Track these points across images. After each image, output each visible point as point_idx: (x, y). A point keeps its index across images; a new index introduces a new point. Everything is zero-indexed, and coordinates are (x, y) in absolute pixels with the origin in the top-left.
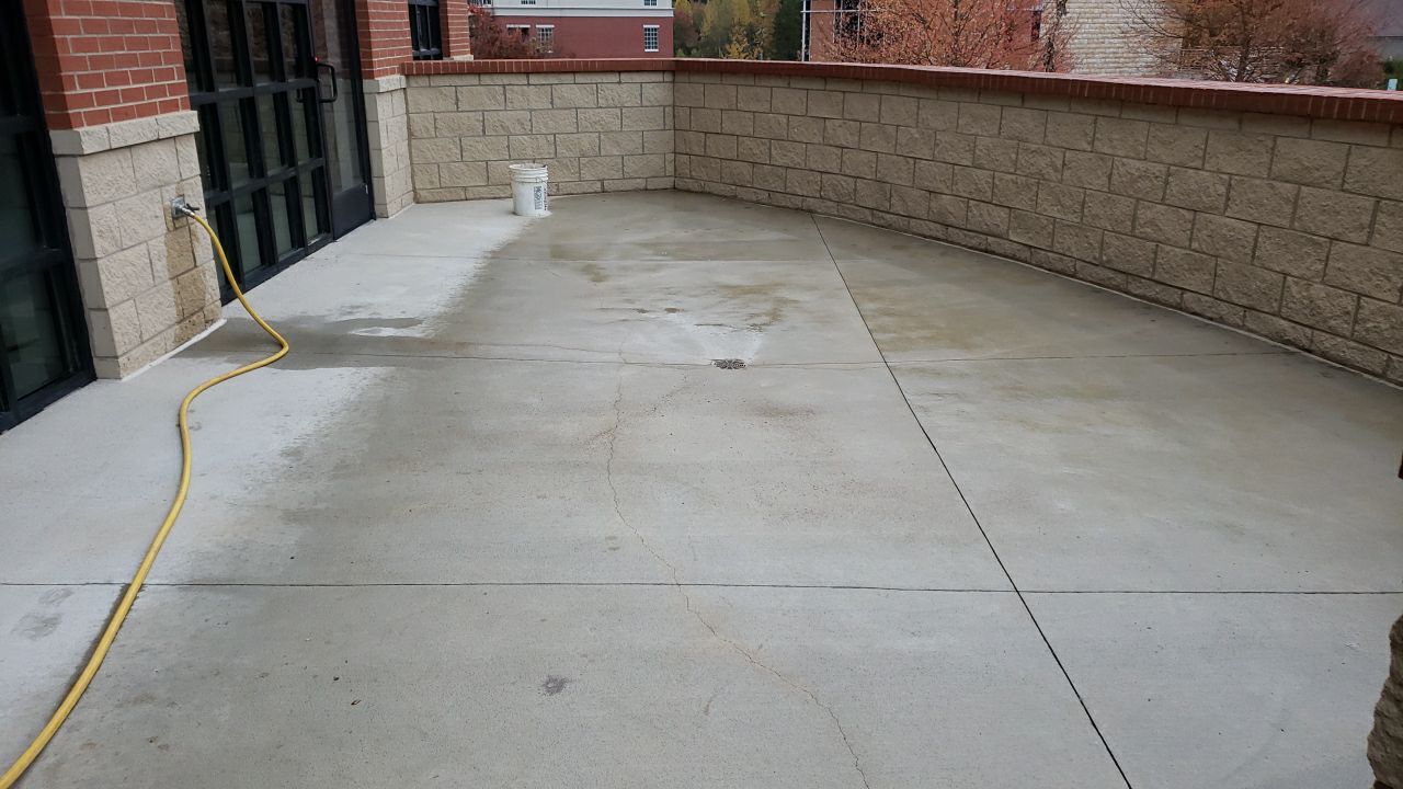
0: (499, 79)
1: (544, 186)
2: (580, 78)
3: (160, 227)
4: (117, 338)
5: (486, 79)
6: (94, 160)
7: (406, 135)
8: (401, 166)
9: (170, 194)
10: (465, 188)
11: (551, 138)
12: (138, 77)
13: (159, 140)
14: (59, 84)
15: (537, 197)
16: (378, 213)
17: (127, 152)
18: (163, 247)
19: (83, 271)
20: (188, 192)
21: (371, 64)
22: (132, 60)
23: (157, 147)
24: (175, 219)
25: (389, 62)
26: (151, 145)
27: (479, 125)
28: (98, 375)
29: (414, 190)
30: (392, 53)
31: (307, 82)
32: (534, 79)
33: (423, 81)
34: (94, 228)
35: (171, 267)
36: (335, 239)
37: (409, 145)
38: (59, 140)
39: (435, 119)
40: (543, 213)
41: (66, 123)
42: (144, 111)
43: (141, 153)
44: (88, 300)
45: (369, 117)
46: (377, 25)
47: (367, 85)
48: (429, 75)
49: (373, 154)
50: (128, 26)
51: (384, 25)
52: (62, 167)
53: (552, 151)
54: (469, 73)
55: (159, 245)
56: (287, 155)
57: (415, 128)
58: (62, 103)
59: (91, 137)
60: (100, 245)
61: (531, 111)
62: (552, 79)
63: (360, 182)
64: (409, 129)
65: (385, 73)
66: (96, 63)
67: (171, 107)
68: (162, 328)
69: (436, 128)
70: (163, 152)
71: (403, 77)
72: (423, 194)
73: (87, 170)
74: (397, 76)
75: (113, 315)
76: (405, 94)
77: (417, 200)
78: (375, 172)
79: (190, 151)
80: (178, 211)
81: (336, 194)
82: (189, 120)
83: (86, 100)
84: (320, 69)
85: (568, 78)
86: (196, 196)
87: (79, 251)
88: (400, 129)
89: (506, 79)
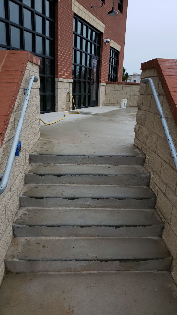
0: (122, 85)
1: (126, 103)
2: (136, 86)
3: (66, 94)
4: (59, 106)
5: (120, 85)
6: (60, 82)
7: (105, 94)
8: (103, 99)
9: (68, 90)
10: (113, 104)
11: (130, 96)
12: (67, 73)
13: (67, 82)
14: (57, 72)
15: (124, 104)
16: (98, 105)
17: (63, 83)
18: (66, 97)
19: (56, 96)
20: (70, 91)
21: (100, 80)
22: (66, 71)
23: (67, 83)
24: (68, 94)
25: (104, 81)
26: (66, 83)
27: (117, 93)
28: (56, 111)
29: (105, 103)
30: (104, 79)
31: (89, 81)
32: (128, 86)
33: (109, 85)
34: (58, 91)
35: (66, 100)
36: (90, 107)
37: (105, 95)
38: (56, 79)
39: (110, 92)
40: (125, 107)
41: (57, 77)
42: (67, 78)
43: (65, 83)
44: (56, 101)
45: (99, 89)
46: (102, 74)
47: (99, 84)
48: (110, 84)
49: (99, 95)
50: (66, 66)
51: (104, 75)
52: (56, 83)
53: (129, 98)
54: (117, 84)
55: (65, 96)
56: (85, 91)
57: (107, 93)
58: (57, 74)
59: (60, 79)
60: (59, 94)
61: (127, 91)
62: (131, 86)
63: (96, 100)
64: (106, 93)
65: (103, 82)
66: (62, 70)
67: (70, 78)
68: (64, 108)
69: (110, 93)
70: (68, 84)
71: (106, 84)
72: (106, 104)
73: (59, 83)
74: (105, 83)
75: (59, 103)
76: (106, 87)
77: (105, 105)
78: (98, 98)
79: (71, 85)
80: (68, 93)
81: (92, 100)
82: (72, 81)
83: (60, 75)
84: (92, 79)
85: (134, 86)
86: (71, 91)
87: (56, 94)
88: (104, 92)
89: (123, 85)
